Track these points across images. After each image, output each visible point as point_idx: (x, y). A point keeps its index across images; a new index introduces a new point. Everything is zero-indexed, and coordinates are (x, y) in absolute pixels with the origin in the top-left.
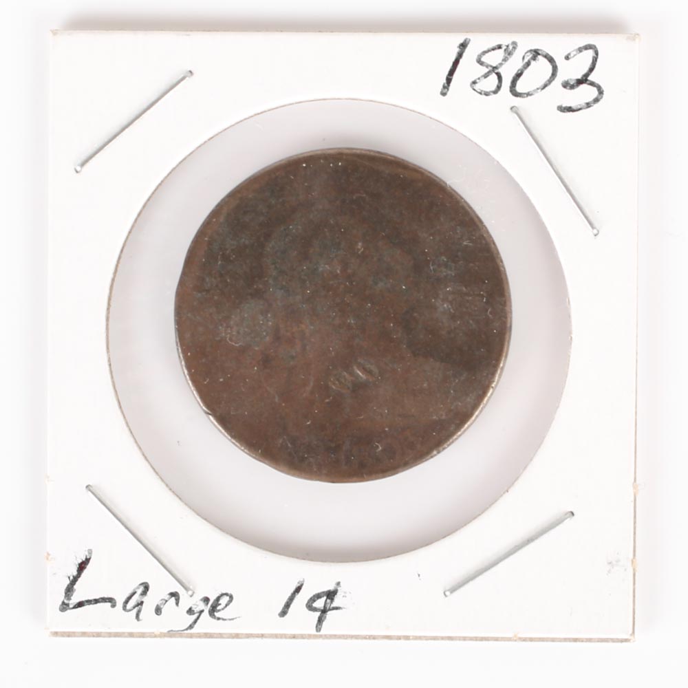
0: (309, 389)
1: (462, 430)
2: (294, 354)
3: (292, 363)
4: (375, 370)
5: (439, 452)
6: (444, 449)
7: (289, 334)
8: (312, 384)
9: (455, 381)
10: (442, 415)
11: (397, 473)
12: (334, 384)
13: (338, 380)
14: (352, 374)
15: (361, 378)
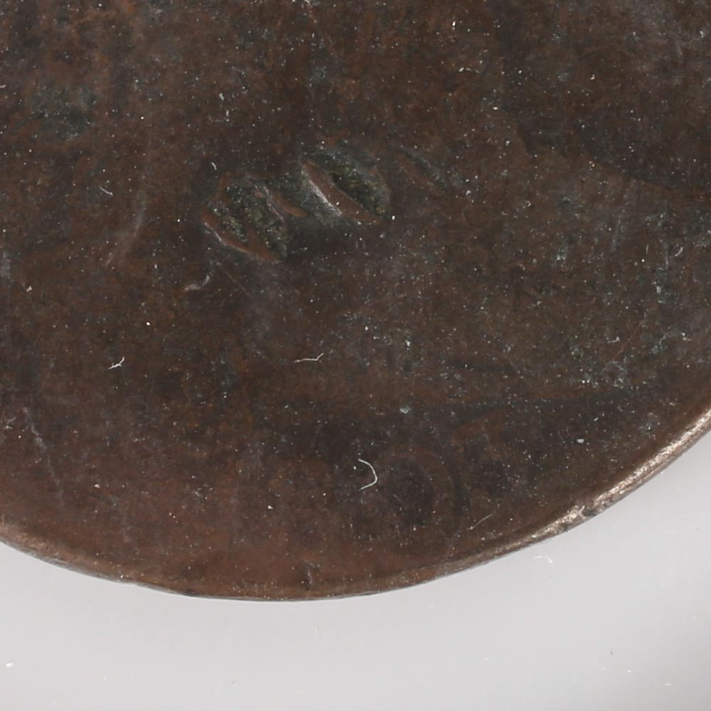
0: (126, 238)
1: (686, 436)
2: (84, 106)
3: (72, 137)
4: (381, 190)
5: (591, 513)
6: (612, 500)
7: (69, 29)
8: (138, 223)
9: (672, 250)
10: (613, 375)
11: (430, 577)
12: (222, 227)
13: (238, 213)
14: (291, 196)
15: (325, 212)
